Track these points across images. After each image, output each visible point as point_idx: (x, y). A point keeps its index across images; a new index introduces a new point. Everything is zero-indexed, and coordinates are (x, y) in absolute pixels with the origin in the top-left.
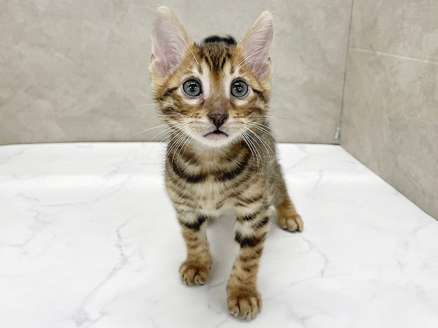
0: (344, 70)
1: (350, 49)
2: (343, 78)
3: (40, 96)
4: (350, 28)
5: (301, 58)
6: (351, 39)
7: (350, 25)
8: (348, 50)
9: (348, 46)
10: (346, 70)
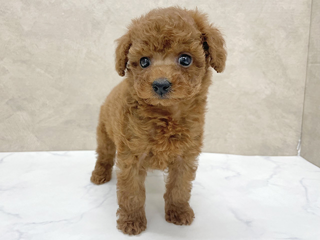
0: (304, 85)
1: (310, 65)
2: (304, 92)
3: (20, 108)
4: (309, 46)
5: (264, 73)
6: (310, 55)
7: (309, 43)
8: (307, 66)
9: (308, 62)
10: (306, 84)
